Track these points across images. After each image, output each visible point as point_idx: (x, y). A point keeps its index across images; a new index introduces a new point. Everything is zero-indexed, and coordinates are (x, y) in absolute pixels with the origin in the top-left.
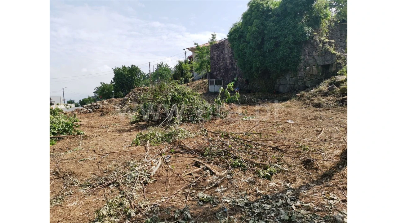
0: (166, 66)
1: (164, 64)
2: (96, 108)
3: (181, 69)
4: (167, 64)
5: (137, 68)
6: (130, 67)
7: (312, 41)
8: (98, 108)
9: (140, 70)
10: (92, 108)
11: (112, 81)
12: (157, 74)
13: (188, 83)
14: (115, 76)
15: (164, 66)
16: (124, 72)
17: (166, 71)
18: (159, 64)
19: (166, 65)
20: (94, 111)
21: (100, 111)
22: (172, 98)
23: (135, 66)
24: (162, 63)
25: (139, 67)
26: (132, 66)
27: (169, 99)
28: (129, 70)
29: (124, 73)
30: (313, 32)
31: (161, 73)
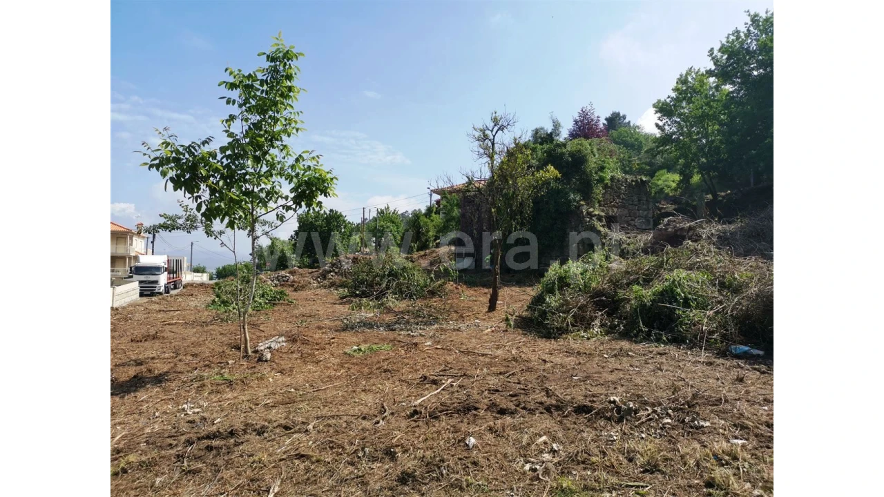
0: (394, 213)
1: (392, 209)
2: (284, 281)
3: (416, 227)
4: (397, 210)
5: (341, 215)
6: (328, 213)
7: (578, 212)
8: (287, 281)
9: (345, 219)
10: (279, 280)
11: (292, 236)
12: (376, 227)
13: (427, 251)
14: (299, 227)
15: (390, 213)
16: (316, 221)
17: (393, 222)
18: (381, 210)
19: (395, 211)
20: (281, 285)
21: (290, 285)
22: (389, 272)
23: (337, 212)
24: (388, 208)
25: (344, 214)
26: (331, 211)
27: (386, 273)
28: (326, 218)
29: (317, 223)
30: (581, 200)
31: (382, 226)
